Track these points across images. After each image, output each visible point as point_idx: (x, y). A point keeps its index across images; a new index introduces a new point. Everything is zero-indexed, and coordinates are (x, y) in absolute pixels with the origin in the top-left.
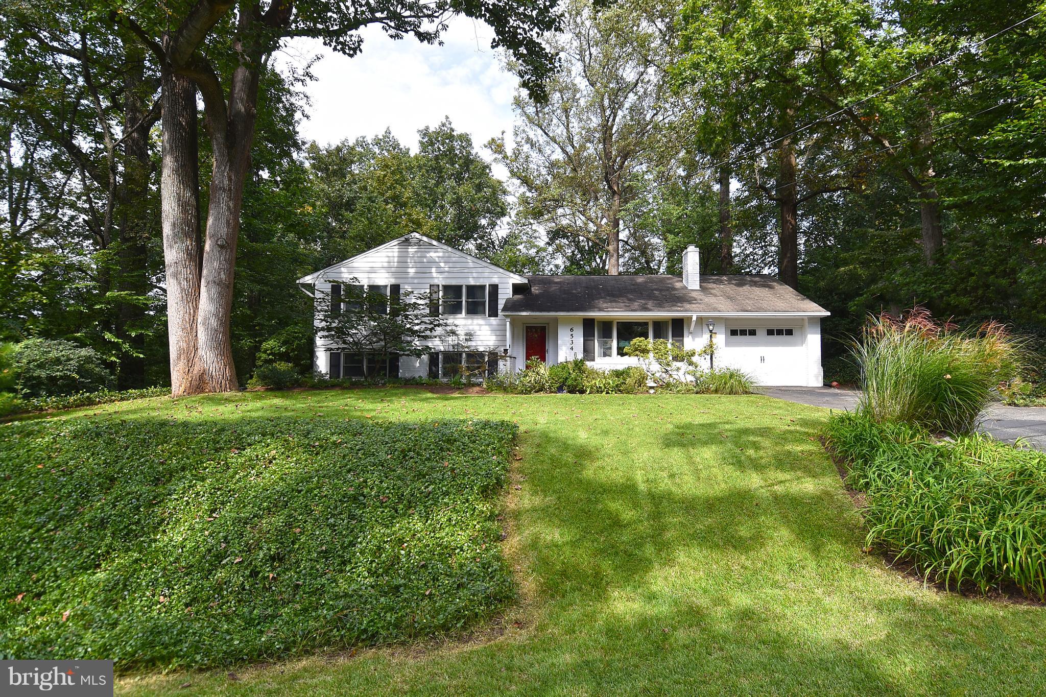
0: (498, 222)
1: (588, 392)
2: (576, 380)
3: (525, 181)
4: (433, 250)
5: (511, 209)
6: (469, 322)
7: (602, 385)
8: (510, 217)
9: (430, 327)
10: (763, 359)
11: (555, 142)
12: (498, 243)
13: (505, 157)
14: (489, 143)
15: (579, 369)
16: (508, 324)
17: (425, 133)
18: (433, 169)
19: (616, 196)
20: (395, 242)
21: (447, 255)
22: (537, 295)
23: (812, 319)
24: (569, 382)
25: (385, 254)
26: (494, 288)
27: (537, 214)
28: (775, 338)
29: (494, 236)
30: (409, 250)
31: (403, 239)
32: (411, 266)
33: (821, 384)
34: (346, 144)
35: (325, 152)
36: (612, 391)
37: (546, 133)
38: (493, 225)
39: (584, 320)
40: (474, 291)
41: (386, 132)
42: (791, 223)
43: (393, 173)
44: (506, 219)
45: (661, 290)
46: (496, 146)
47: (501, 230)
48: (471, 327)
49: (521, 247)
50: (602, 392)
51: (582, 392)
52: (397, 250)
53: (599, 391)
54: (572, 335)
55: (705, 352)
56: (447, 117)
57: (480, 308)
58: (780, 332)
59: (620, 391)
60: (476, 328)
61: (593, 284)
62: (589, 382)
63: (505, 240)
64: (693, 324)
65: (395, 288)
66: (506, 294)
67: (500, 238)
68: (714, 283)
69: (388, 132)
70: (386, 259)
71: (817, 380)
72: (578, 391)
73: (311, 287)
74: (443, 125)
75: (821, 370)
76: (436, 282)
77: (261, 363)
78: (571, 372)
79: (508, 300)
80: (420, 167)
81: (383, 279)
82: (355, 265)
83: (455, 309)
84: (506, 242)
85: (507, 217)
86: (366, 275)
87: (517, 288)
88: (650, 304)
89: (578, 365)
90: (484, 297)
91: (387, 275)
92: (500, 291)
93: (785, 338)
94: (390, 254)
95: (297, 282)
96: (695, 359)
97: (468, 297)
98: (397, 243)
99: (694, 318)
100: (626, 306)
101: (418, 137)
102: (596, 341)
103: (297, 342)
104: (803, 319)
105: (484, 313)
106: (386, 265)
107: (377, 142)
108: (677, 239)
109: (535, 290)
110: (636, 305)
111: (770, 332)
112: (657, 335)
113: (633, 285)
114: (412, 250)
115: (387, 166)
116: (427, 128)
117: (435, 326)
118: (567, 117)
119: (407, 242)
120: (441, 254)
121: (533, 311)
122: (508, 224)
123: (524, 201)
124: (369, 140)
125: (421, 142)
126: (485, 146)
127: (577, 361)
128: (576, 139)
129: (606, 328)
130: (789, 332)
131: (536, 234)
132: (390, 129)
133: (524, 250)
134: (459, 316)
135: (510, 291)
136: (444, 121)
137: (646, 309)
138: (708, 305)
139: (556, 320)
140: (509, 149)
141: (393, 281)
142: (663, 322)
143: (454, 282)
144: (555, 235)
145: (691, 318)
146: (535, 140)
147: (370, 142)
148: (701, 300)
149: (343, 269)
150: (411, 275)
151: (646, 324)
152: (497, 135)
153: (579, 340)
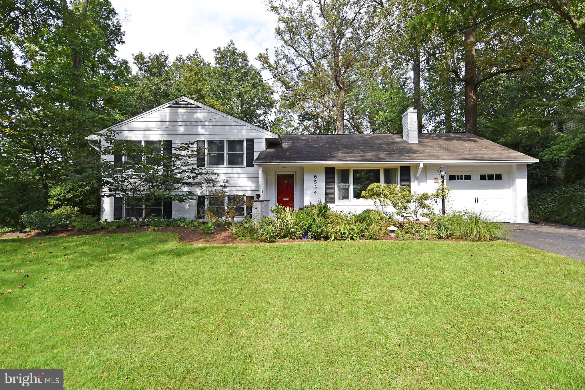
0: (269, 112)
1: (333, 238)
2: (320, 227)
3: (284, 83)
4: (199, 111)
5: (277, 103)
6: (230, 171)
7: (346, 231)
8: (276, 109)
9: (192, 175)
10: (477, 200)
11: (303, 56)
12: (269, 124)
13: (270, 66)
14: (259, 57)
15: (324, 215)
16: (260, 172)
17: (218, 51)
18: (224, 75)
19: (342, 91)
20: (167, 105)
21: (210, 115)
22: (286, 149)
23: (519, 166)
24: (314, 229)
25: (158, 115)
26: (251, 143)
27: (292, 106)
28: (487, 181)
29: (267, 121)
30: (179, 111)
31: (173, 102)
32: (180, 124)
33: (527, 221)
34: (163, 54)
35: (148, 59)
36: (356, 237)
37: (296, 51)
38: (266, 113)
39: (326, 168)
40: (233, 145)
41: (195, 52)
42: (472, 98)
43: (196, 74)
44: (274, 110)
45: (387, 144)
46: (263, 58)
47: (271, 117)
48: (231, 175)
49: (282, 127)
50: (346, 238)
51: (326, 238)
52: (168, 111)
53: (343, 237)
54: (315, 181)
55: (437, 195)
56: (231, 41)
57: (239, 160)
58: (491, 177)
59: (363, 236)
60: (236, 176)
61: (331, 140)
62: (333, 228)
63: (274, 123)
64: (420, 171)
65: (168, 144)
66: (260, 147)
67: (270, 122)
68: (427, 138)
69: (196, 52)
70: (159, 119)
71: (524, 217)
72: (324, 237)
73: (97, 143)
74: (229, 46)
75: (528, 208)
76: (202, 138)
77: (51, 208)
78: (316, 217)
79: (262, 153)
80: (215, 73)
81: (156, 136)
82: (134, 124)
83: (218, 160)
84: (274, 124)
85: (274, 108)
86: (142, 133)
87: (270, 143)
88: (382, 155)
89: (323, 211)
90: (242, 150)
91: (160, 132)
92: (255, 145)
93: (495, 181)
94: (163, 115)
95: (86, 138)
96: (427, 202)
97: (229, 149)
98: (168, 105)
99: (421, 166)
100: (361, 156)
101: (214, 54)
102: (336, 186)
103: (81, 189)
104: (510, 166)
105: (242, 163)
106: (159, 123)
107: (190, 58)
108: (386, 114)
109: (285, 145)
110: (369, 155)
111: (483, 177)
112: (388, 181)
113: (364, 141)
114: (181, 111)
115: (192, 70)
116: (219, 48)
117: (197, 174)
118: (310, 41)
119: (177, 105)
120: (206, 115)
121: (281, 160)
122: (275, 112)
123: (284, 97)
124: (184, 57)
125: (216, 58)
126: (256, 59)
127: (321, 207)
128: (315, 55)
129: (344, 175)
130: (499, 177)
131: (292, 119)
132: (198, 50)
133: (284, 128)
134: (222, 166)
135: (264, 145)
136: (230, 43)
137: (379, 158)
138: (431, 154)
139: (302, 169)
140: (272, 60)
141: (166, 137)
142: (392, 169)
143: (216, 138)
144: (303, 118)
145: (418, 165)
146: (289, 56)
147: (185, 58)
148: (423, 151)
149: (123, 128)
150: (181, 132)
151: (378, 171)
152: (264, 52)
153: (322, 186)
